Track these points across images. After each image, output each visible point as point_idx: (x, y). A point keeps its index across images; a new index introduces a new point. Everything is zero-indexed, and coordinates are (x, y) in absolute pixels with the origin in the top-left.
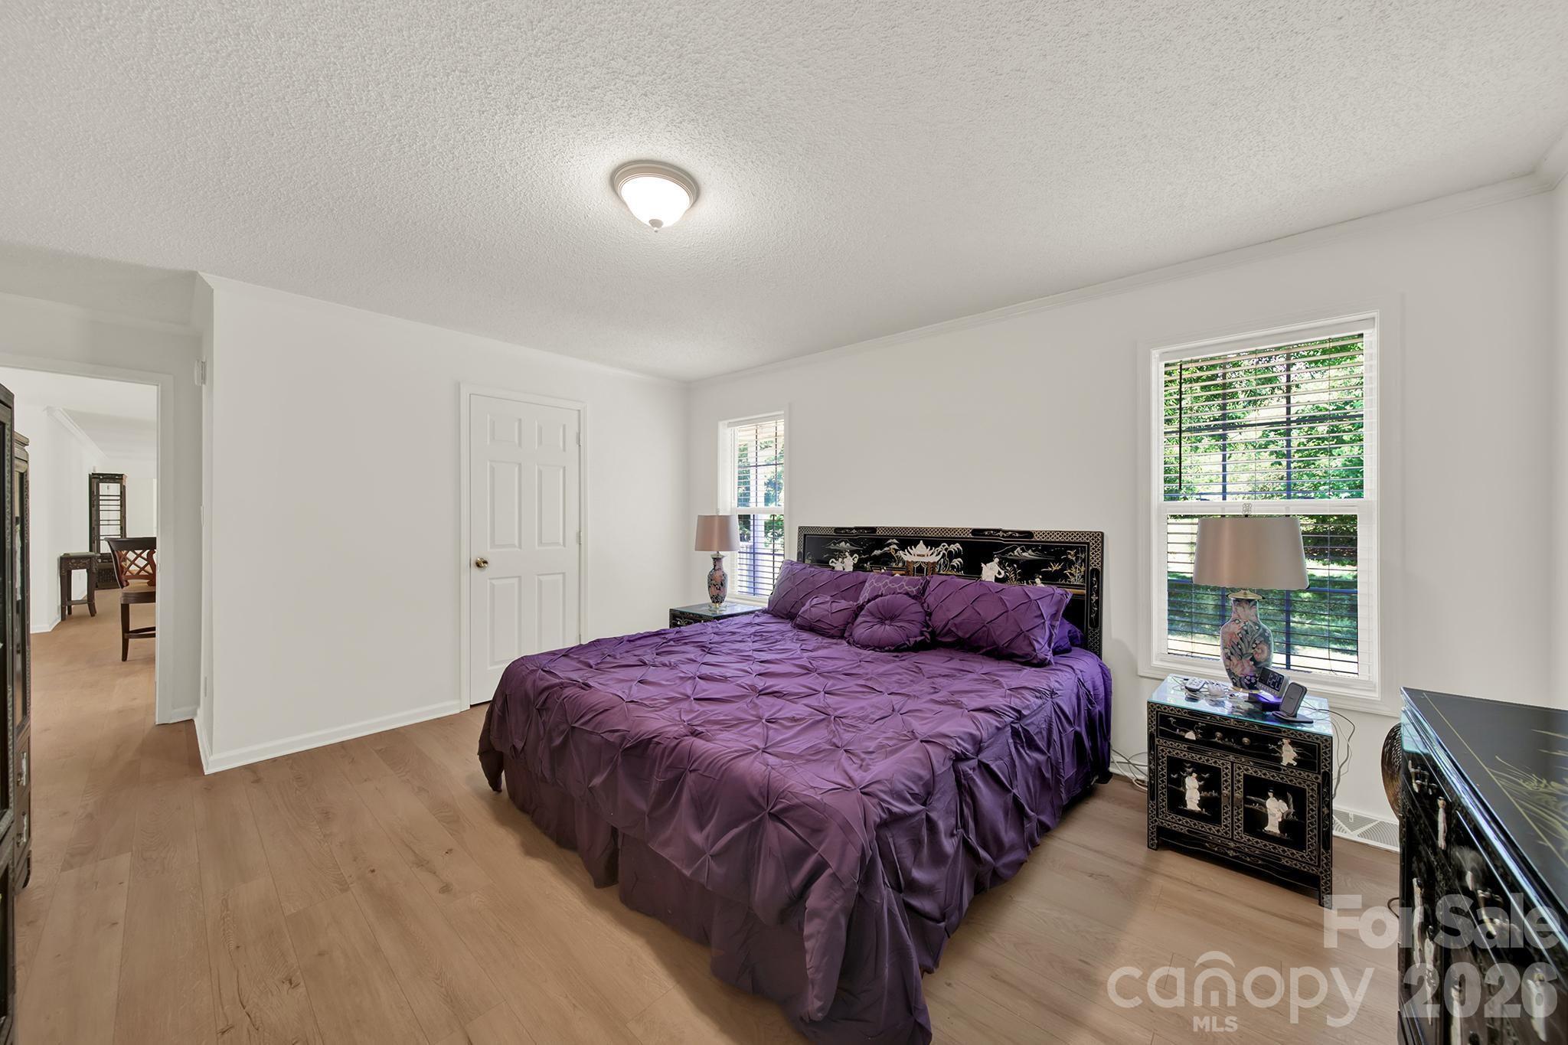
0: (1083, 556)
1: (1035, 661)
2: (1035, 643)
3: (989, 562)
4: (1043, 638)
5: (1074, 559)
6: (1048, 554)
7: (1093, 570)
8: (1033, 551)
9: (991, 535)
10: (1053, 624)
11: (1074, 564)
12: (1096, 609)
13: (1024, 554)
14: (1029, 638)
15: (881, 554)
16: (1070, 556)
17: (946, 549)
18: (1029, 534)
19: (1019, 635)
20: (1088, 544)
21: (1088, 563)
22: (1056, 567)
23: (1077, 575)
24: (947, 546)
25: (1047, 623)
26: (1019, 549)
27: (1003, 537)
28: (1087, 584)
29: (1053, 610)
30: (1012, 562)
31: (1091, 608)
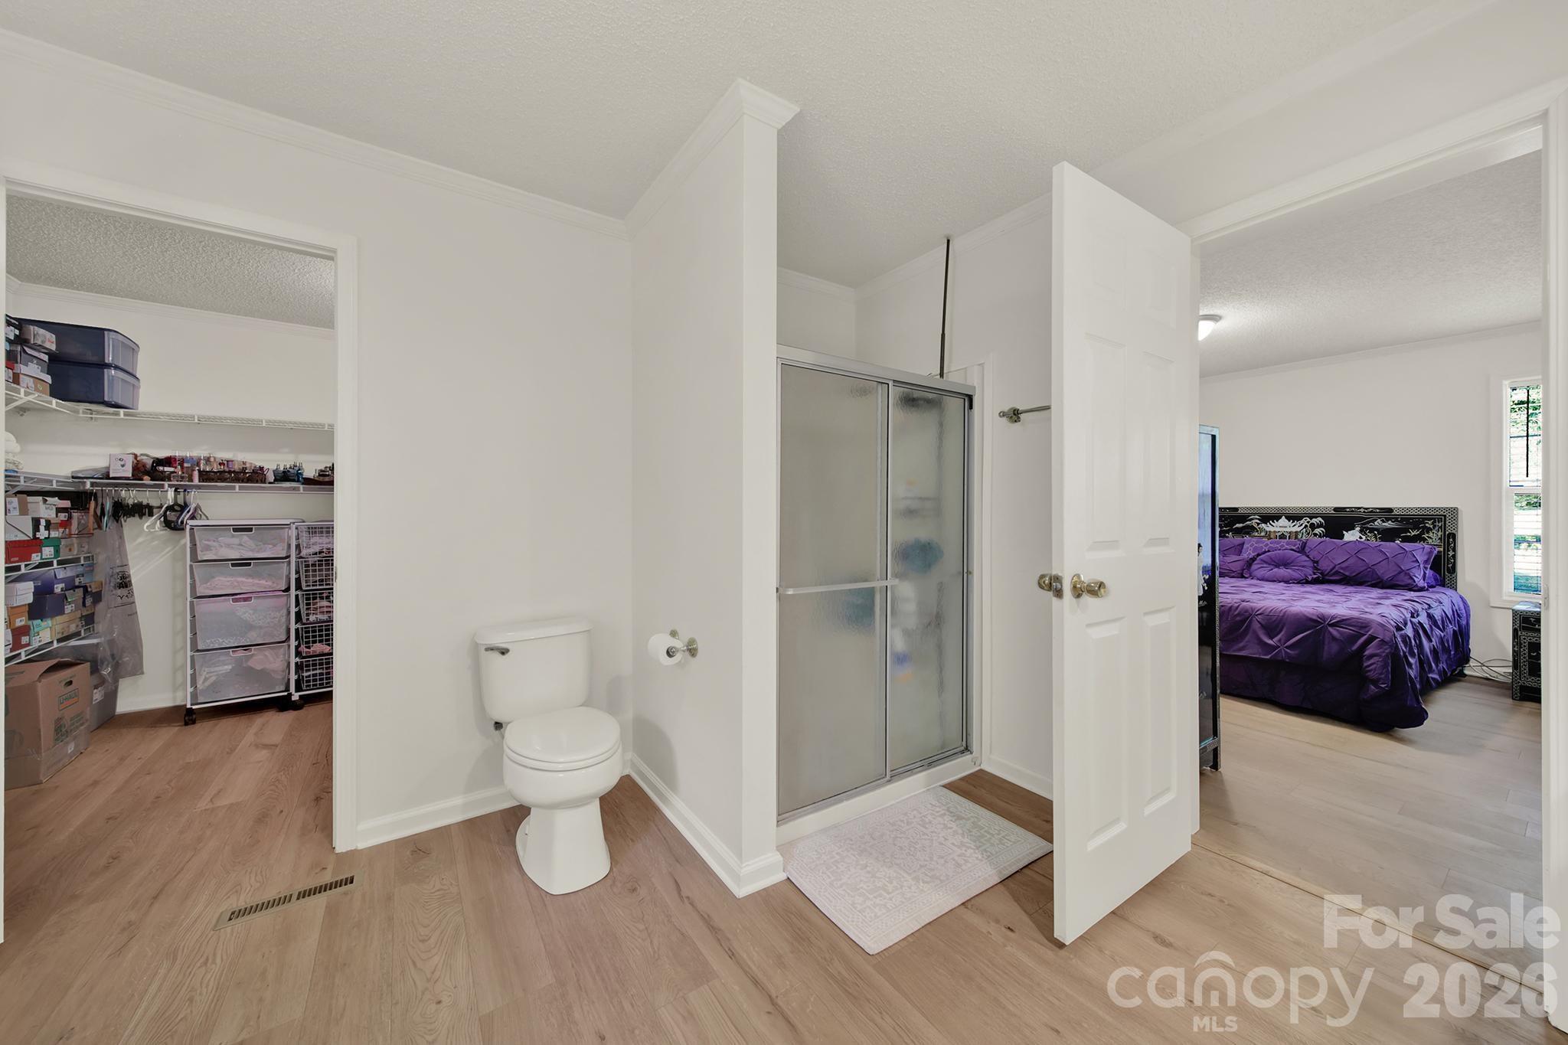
0: (1440, 525)
1: (1416, 588)
2: (1415, 578)
3: (1350, 530)
4: (1420, 575)
5: (1431, 526)
6: (1407, 524)
7: (1450, 534)
8: (1392, 522)
9: (1353, 511)
10: (1426, 566)
11: (1431, 530)
12: (1452, 561)
13: (1383, 524)
14: (1409, 574)
15: (1243, 527)
16: (1427, 525)
17: (1308, 522)
18: (1390, 510)
19: (1400, 573)
20: (1445, 516)
21: (1445, 529)
22: (1415, 533)
23: (1434, 538)
24: (1309, 520)
25: (1422, 566)
26: (1379, 520)
27: (1364, 512)
28: (1444, 544)
29: (1425, 558)
30: (1372, 530)
31: (1448, 560)
